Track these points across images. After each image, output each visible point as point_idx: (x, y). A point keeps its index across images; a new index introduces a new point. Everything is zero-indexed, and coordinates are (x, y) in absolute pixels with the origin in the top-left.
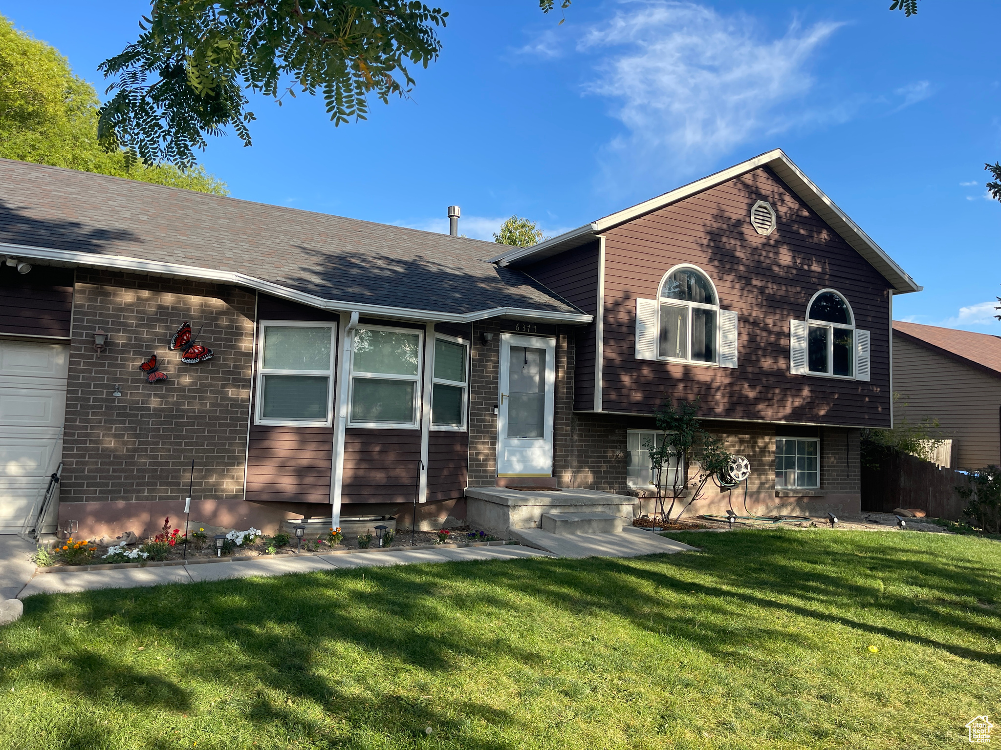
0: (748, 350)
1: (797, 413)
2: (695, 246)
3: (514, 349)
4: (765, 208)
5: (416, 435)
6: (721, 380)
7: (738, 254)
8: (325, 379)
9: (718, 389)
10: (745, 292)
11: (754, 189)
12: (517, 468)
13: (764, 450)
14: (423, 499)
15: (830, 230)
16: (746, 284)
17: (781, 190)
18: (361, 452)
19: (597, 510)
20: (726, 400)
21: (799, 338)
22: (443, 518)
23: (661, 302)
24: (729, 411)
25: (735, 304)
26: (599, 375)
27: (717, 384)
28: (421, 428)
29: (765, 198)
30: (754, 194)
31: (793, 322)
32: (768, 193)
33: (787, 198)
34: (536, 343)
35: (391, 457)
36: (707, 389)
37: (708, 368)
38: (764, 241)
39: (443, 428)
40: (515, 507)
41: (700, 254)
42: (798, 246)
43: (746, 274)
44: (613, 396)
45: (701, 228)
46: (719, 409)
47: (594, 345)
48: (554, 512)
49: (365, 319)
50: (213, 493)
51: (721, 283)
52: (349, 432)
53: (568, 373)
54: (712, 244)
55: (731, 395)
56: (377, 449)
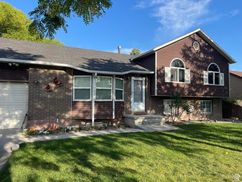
0: (193, 79)
1: (206, 94)
3: (135, 80)
4: (197, 43)
5: (112, 102)
6: (186, 87)
7: (190, 55)
8: (89, 89)
9: (186, 89)
10: (192, 65)
12: (136, 110)
13: (197, 104)
14: (114, 118)
15: (213, 48)
16: (192, 63)
17: (201, 39)
18: (98, 107)
19: (156, 120)
20: (188, 92)
21: (206, 76)
22: (118, 122)
23: (171, 68)
24: (188, 95)
25: (189, 68)
26: (156, 86)
29: (196, 41)
30: (194, 40)
31: (204, 72)
33: (202, 41)
34: (140, 79)
35: (106, 108)
36: (183, 89)
37: (183, 84)
38: (197, 52)
39: (118, 100)
40: (136, 119)
41: (180, 55)
42: (205, 53)
43: (192, 60)
44: (160, 92)
45: (181, 49)
46: (186, 94)
47: (154, 79)
48: (146, 120)
49: (98, 75)
50: (63, 118)
51: (186, 63)
52: (95, 102)
53: (148, 86)
54: (183, 53)
55: (189, 90)
56: (102, 106)
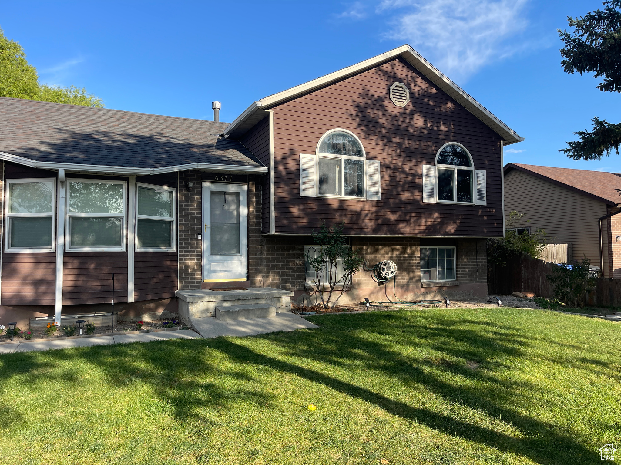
0: (390, 187)
1: (430, 229)
2: (346, 116)
3: (213, 193)
4: (402, 87)
5: (124, 255)
6: (368, 208)
7: (380, 121)
8: (50, 218)
9: (367, 215)
10: (387, 147)
11: (392, 74)
13: (412, 256)
14: (131, 299)
15: (453, 101)
16: (388, 142)
17: (414, 75)
18: (79, 268)
19: (261, 302)
20: (373, 222)
21: (431, 178)
22: (160, 312)
23: (319, 156)
24: (375, 231)
25: (378, 156)
26: (272, 208)
27: (366, 212)
28: (127, 250)
29: (401, 81)
30: (392, 78)
31: (425, 167)
32: (403, 77)
33: (419, 80)
34: (232, 188)
35: (106, 271)
36: (358, 215)
37: (359, 201)
38: (402, 111)
39: (151, 250)
40: (193, 303)
41: (350, 121)
42: (427, 113)
43: (388, 135)
44: (283, 223)
45: (351, 103)
46: (368, 229)
47: (269, 188)
48: (226, 304)
51: (367, 141)
52: (66, 255)
53: (256, 208)
54: (360, 114)
55: (377, 219)
56: (93, 266)
